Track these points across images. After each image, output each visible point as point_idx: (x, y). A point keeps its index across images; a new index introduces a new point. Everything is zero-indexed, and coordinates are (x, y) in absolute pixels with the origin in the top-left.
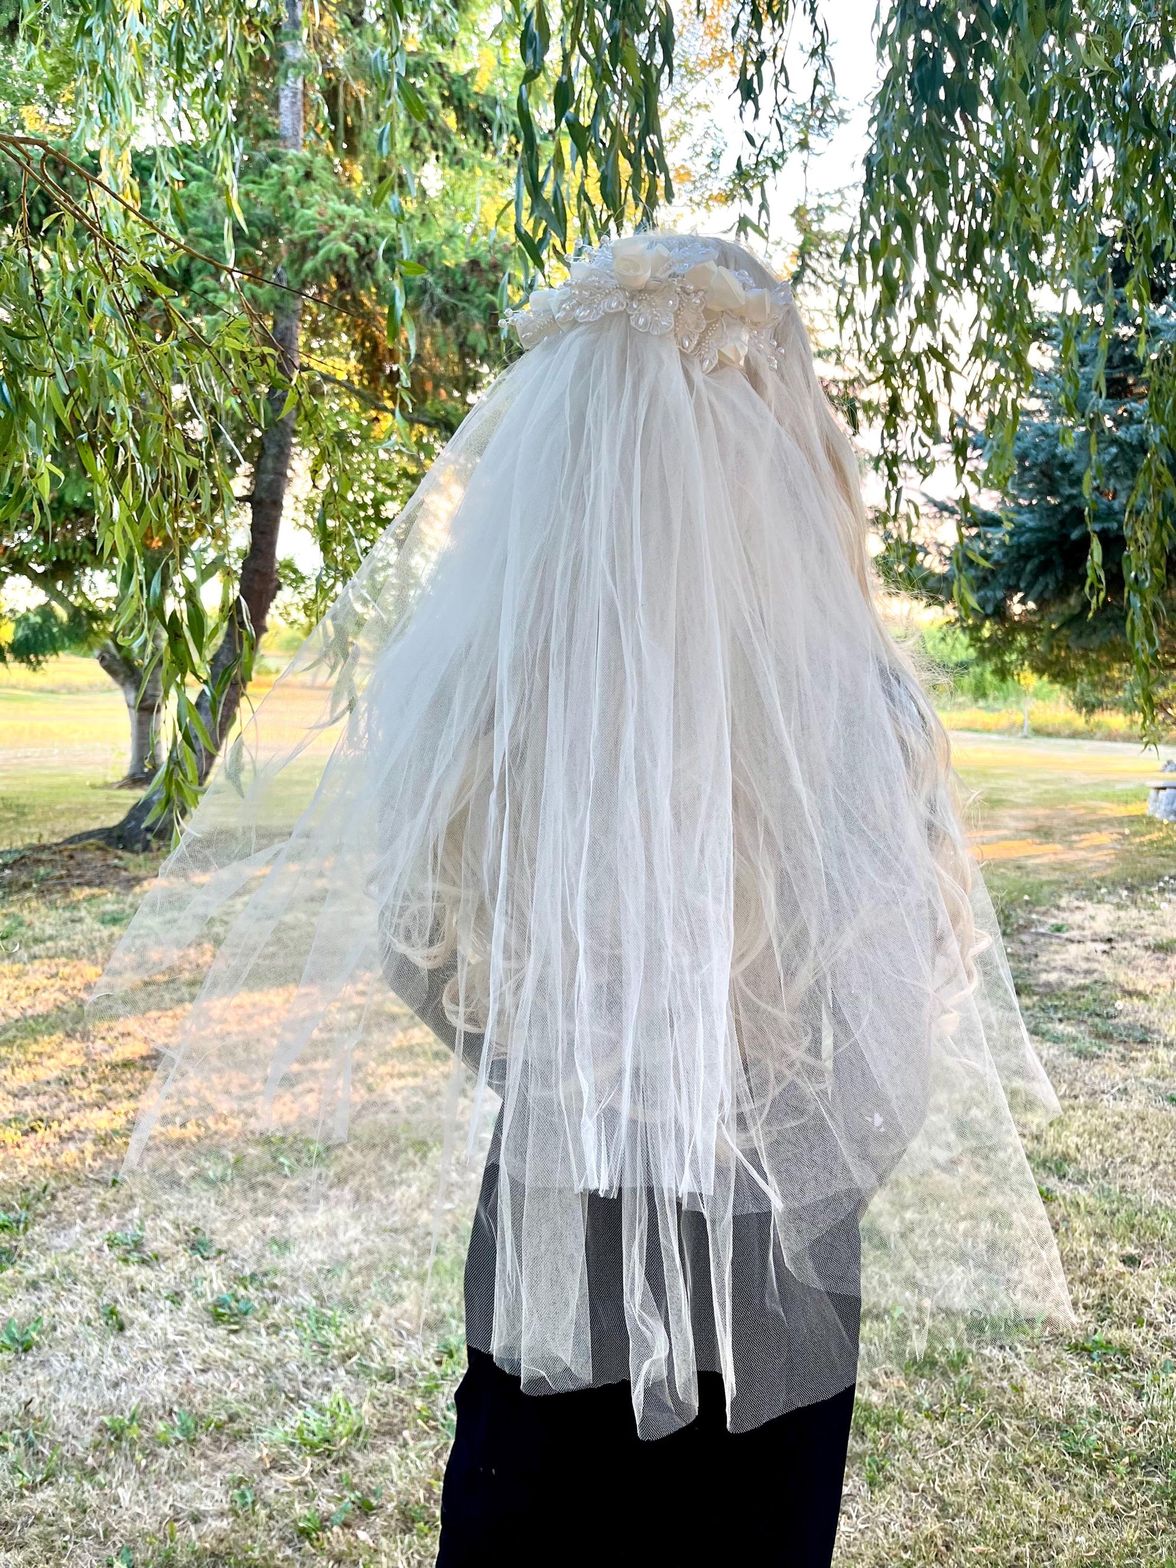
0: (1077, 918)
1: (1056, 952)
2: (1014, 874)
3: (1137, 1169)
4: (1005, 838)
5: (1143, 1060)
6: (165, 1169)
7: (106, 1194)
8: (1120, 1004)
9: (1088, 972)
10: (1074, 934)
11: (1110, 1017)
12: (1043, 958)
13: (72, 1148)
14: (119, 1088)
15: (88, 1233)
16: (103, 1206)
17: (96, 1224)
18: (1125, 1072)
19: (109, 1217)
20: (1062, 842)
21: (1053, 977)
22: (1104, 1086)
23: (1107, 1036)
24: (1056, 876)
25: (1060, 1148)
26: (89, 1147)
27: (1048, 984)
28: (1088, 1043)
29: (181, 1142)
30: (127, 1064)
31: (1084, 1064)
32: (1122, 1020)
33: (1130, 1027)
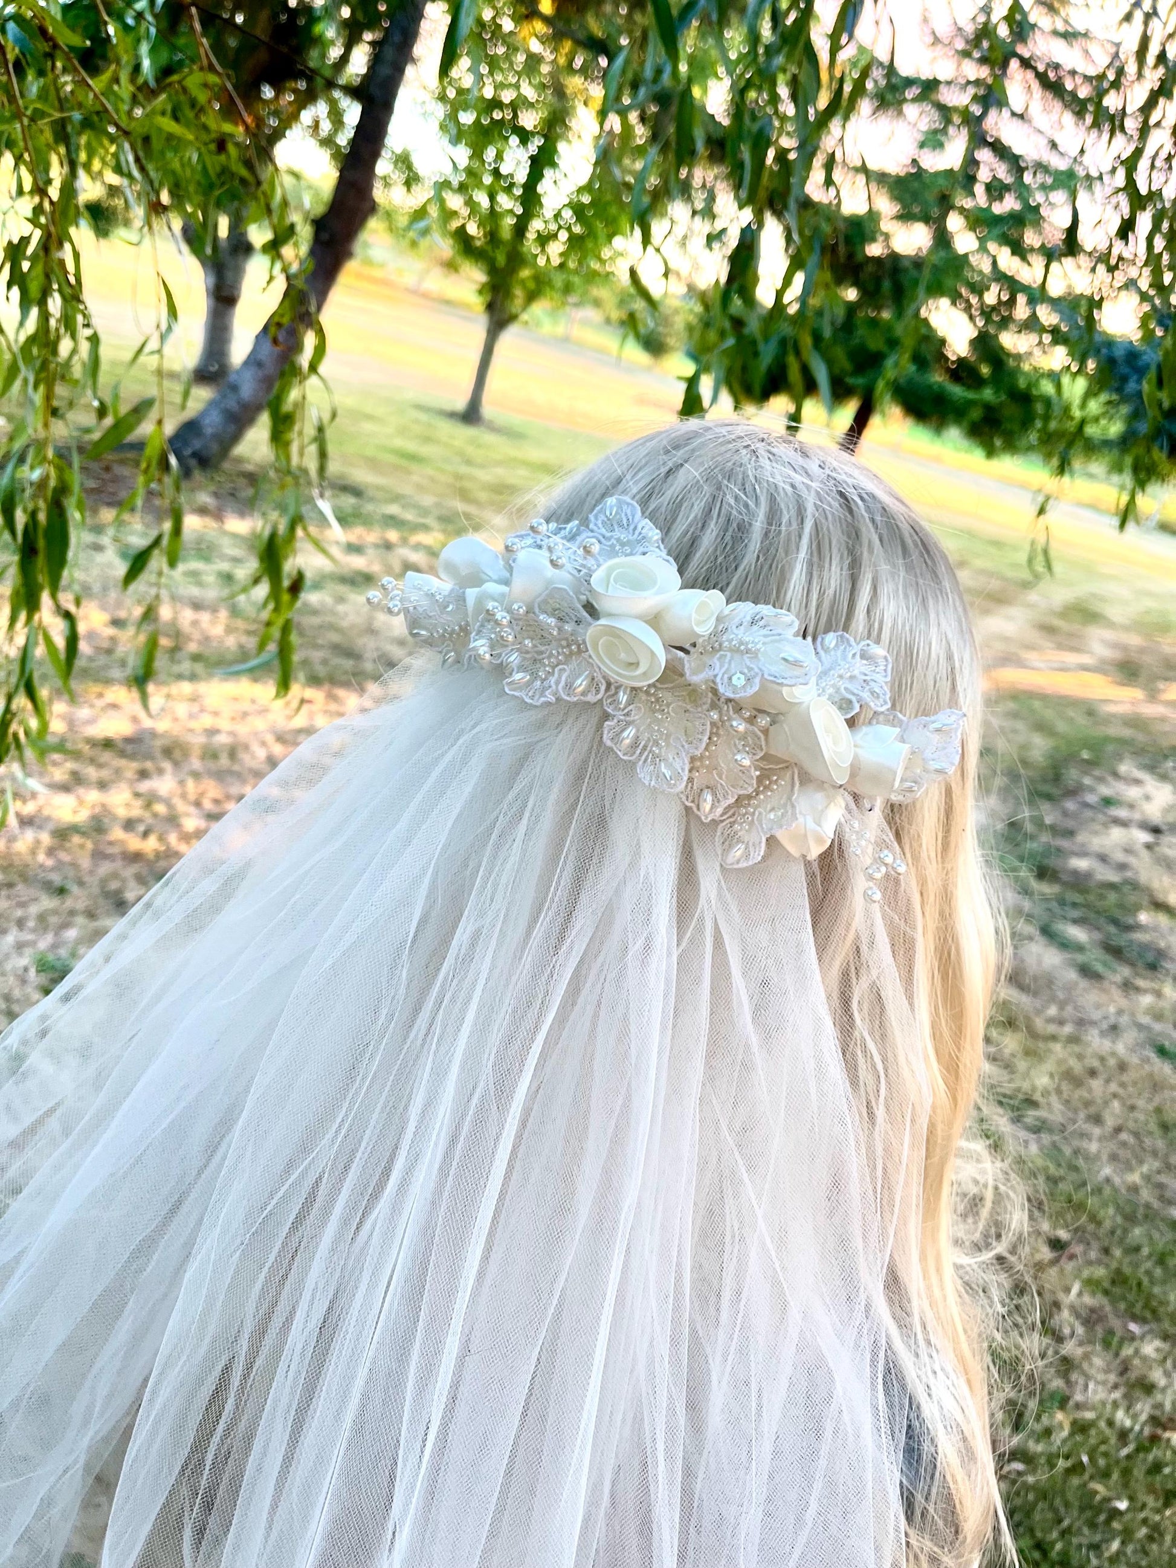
0: (1132, 793)
1: (1096, 833)
2: (1082, 720)
3: (1097, 1131)
4: (1085, 668)
5: (1146, 991)
6: (114, 885)
7: (47, 903)
8: (1143, 917)
9: (1122, 867)
10: (1122, 813)
11: (1129, 928)
12: (1081, 838)
13: (29, 835)
14: (92, 772)
15: (20, 946)
16: (42, 918)
17: (30, 937)
18: (1123, 1002)
19: (45, 929)
20: (1145, 688)
21: (1081, 864)
22: (1096, 1015)
23: (1116, 952)
24: (1127, 733)
25: (1026, 1086)
26: (46, 838)
27: (1075, 873)
28: (1095, 957)
29: (137, 857)
30: (108, 744)
31: (1083, 983)
32: (1139, 936)
33: (1145, 947)
